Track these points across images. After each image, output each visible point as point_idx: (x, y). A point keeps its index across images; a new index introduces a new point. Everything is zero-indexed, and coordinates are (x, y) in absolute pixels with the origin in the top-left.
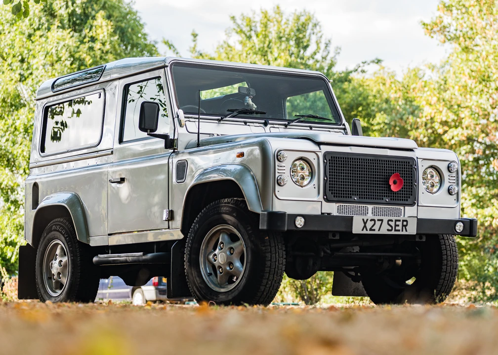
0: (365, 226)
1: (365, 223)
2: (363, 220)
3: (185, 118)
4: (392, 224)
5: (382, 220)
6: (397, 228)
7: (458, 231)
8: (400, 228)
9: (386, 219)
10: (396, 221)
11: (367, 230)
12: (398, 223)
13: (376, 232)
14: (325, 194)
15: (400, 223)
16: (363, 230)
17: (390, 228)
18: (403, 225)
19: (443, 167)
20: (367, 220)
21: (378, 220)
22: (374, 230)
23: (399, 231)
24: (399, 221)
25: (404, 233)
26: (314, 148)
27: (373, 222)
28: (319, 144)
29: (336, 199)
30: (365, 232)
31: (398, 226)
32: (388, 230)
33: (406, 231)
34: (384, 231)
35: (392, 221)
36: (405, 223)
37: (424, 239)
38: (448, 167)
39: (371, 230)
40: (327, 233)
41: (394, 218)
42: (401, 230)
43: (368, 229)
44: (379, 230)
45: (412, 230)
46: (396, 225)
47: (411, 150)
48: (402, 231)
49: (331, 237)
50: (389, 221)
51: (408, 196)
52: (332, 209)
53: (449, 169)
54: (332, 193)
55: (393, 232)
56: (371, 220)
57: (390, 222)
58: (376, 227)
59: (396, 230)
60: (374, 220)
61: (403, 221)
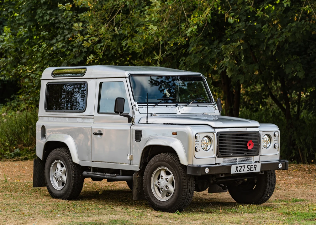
0: (237, 170)
1: (237, 168)
2: (236, 166)
3: (138, 105)
4: (249, 167)
5: (245, 166)
7: (279, 168)
9: (246, 165)
10: (251, 165)
12: (252, 167)
13: (242, 172)
14: (217, 154)
15: (253, 167)
16: (236, 172)
17: (248, 170)
18: (254, 168)
19: (272, 134)
20: (238, 166)
21: (243, 166)
22: (241, 171)
23: (252, 170)
24: (253, 165)
25: (255, 171)
26: (212, 130)
27: (241, 167)
28: (214, 128)
29: (222, 156)
30: (237, 172)
31: (252, 168)
32: (247, 171)
34: (245, 171)
35: (249, 166)
37: (263, 173)
38: (274, 134)
39: (239, 171)
40: (219, 174)
41: (250, 165)
45: (258, 169)
46: (251, 168)
47: (257, 127)
49: (220, 176)
50: (248, 166)
51: (256, 151)
52: (220, 161)
53: (275, 135)
54: (221, 153)
55: (250, 171)
56: (240, 167)
57: (248, 167)
58: (242, 170)
59: (251, 170)
60: (241, 166)
61: (255, 165)
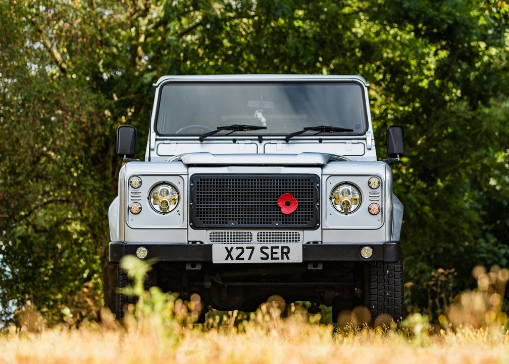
0: (229, 255)
1: (229, 252)
2: (226, 248)
4: (268, 251)
5: (253, 248)
6: (275, 256)
7: (365, 257)
8: (279, 255)
9: (258, 246)
10: (272, 248)
11: (232, 259)
12: (275, 250)
13: (246, 261)
15: (279, 251)
16: (227, 259)
17: (265, 256)
18: (283, 253)
20: (232, 248)
21: (247, 248)
22: (243, 259)
23: (278, 259)
24: (278, 247)
25: (285, 261)
27: (240, 251)
30: (229, 261)
31: (276, 253)
32: (262, 258)
33: (288, 258)
34: (257, 258)
35: (267, 248)
36: (285, 250)
39: (238, 258)
42: (280, 258)
43: (234, 258)
44: (249, 259)
45: (297, 257)
46: (272, 253)
48: (282, 258)
50: (262, 248)
55: (269, 261)
56: (237, 248)
57: (264, 250)
58: (245, 256)
59: (272, 258)
60: (242, 248)
61: (283, 248)
